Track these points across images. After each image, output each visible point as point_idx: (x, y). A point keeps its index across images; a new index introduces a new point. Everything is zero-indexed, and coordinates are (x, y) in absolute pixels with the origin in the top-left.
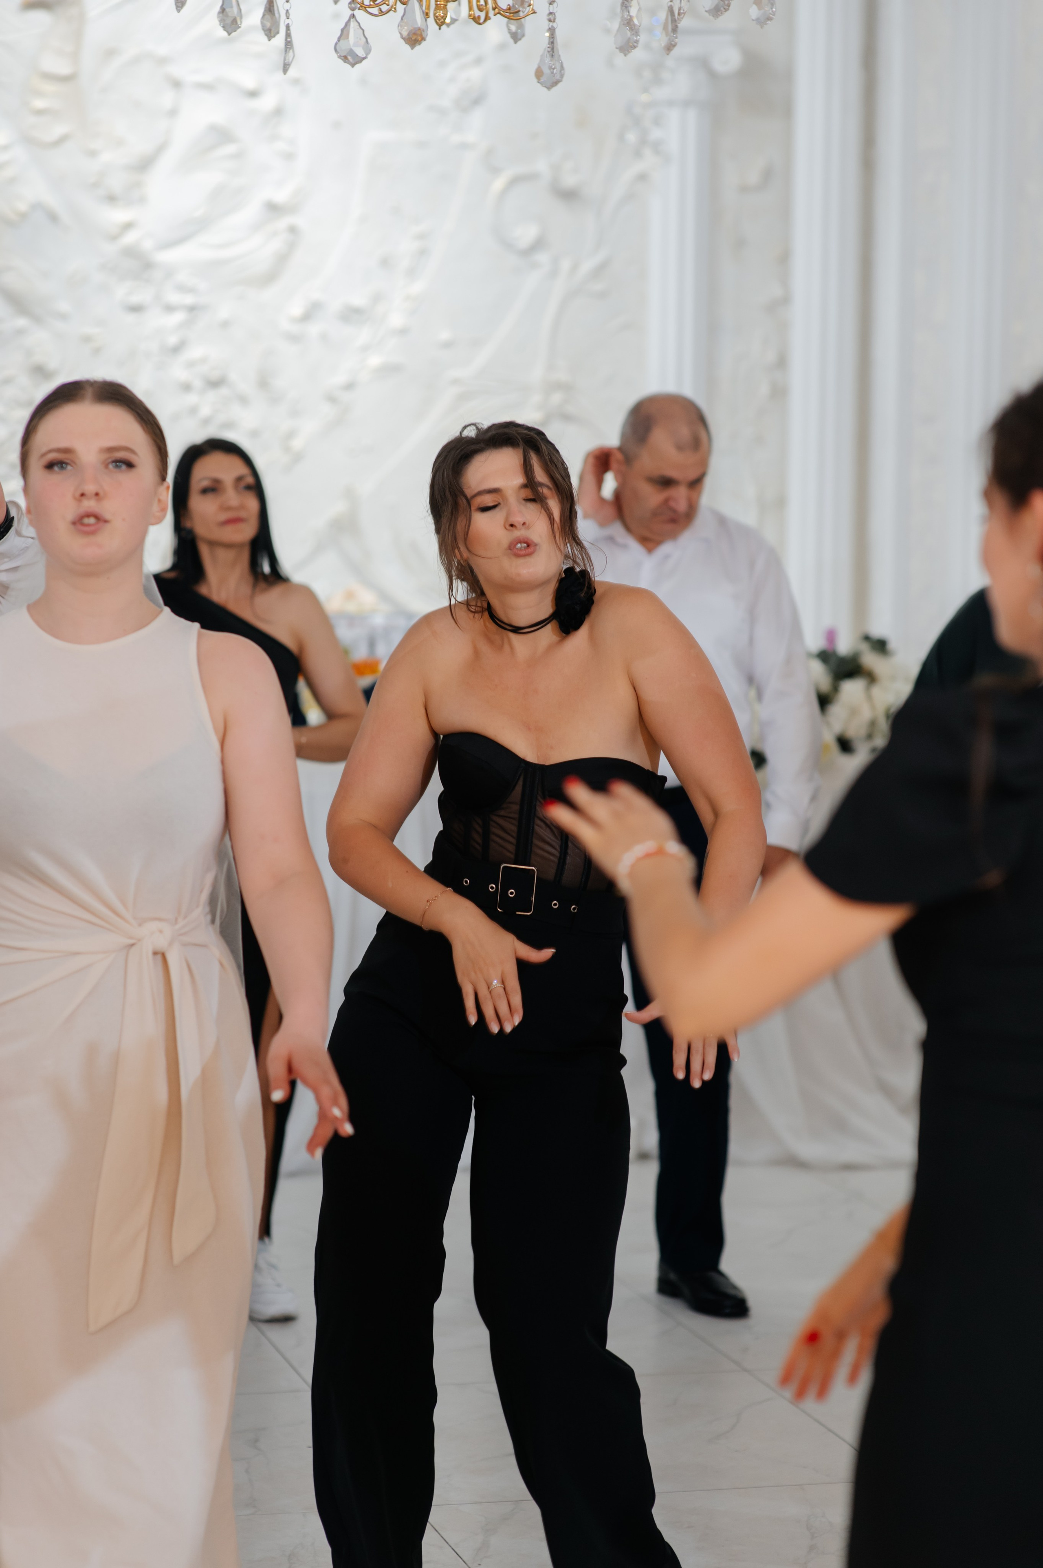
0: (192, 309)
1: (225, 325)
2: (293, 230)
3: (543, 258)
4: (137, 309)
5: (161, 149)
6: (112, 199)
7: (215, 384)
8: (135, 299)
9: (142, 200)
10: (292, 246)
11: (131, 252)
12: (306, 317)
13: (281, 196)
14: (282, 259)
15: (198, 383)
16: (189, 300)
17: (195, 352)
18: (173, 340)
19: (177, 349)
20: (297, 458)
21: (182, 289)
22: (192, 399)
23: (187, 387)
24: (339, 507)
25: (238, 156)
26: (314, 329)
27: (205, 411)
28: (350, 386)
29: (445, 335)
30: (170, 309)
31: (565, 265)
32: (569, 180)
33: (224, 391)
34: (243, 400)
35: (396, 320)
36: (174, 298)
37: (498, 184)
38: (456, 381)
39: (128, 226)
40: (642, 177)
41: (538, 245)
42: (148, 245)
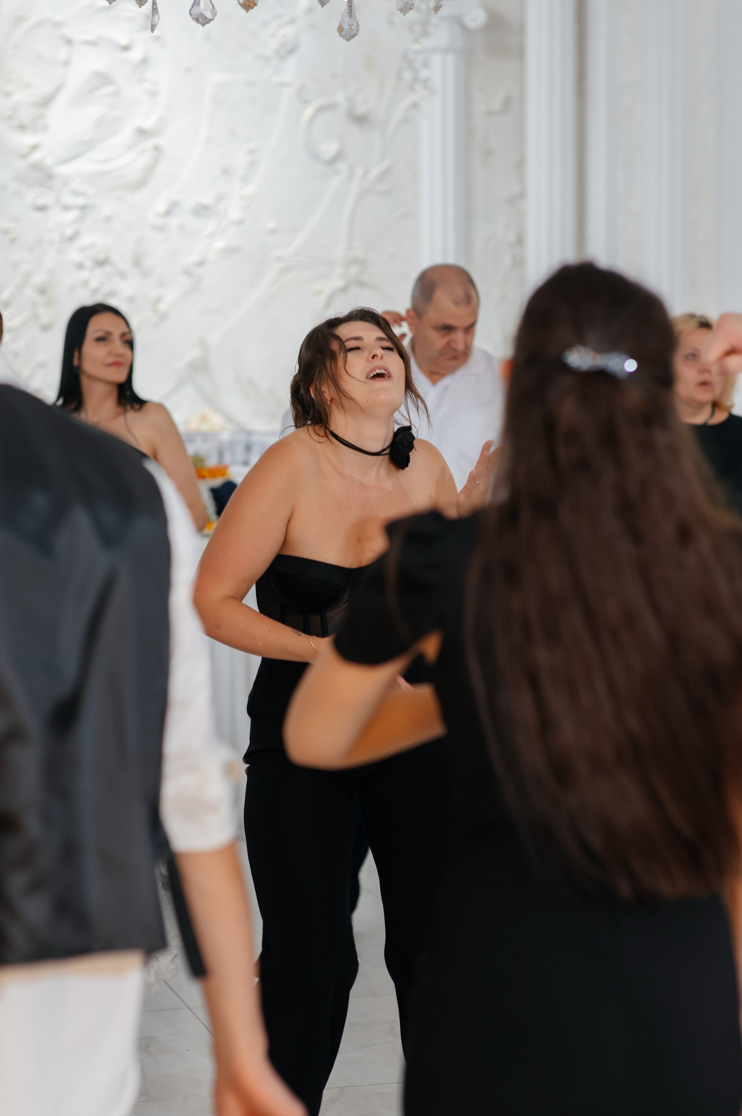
0: (83, 208)
1: (108, 219)
2: (157, 148)
3: (342, 166)
4: (42, 209)
5: (58, 89)
6: (22, 127)
7: (101, 263)
8: (41, 201)
9: (45, 128)
10: (156, 161)
11: (37, 167)
12: (168, 213)
13: (147, 124)
14: (150, 170)
15: (88, 263)
16: (80, 201)
17: (85, 240)
18: (69, 231)
19: (72, 238)
20: (163, 317)
21: (76, 193)
22: (84, 274)
23: (80, 266)
24: (194, 353)
25: (116, 94)
26: (174, 222)
27: (94, 284)
28: (201, 264)
29: (271, 225)
30: (67, 208)
31: (359, 171)
32: (361, 109)
33: (108, 268)
34: (122, 275)
35: (235, 214)
36: (70, 200)
37: (309, 112)
38: (279, 259)
39: (35, 147)
40: (415, 106)
41: (338, 157)
42: (49, 161)
